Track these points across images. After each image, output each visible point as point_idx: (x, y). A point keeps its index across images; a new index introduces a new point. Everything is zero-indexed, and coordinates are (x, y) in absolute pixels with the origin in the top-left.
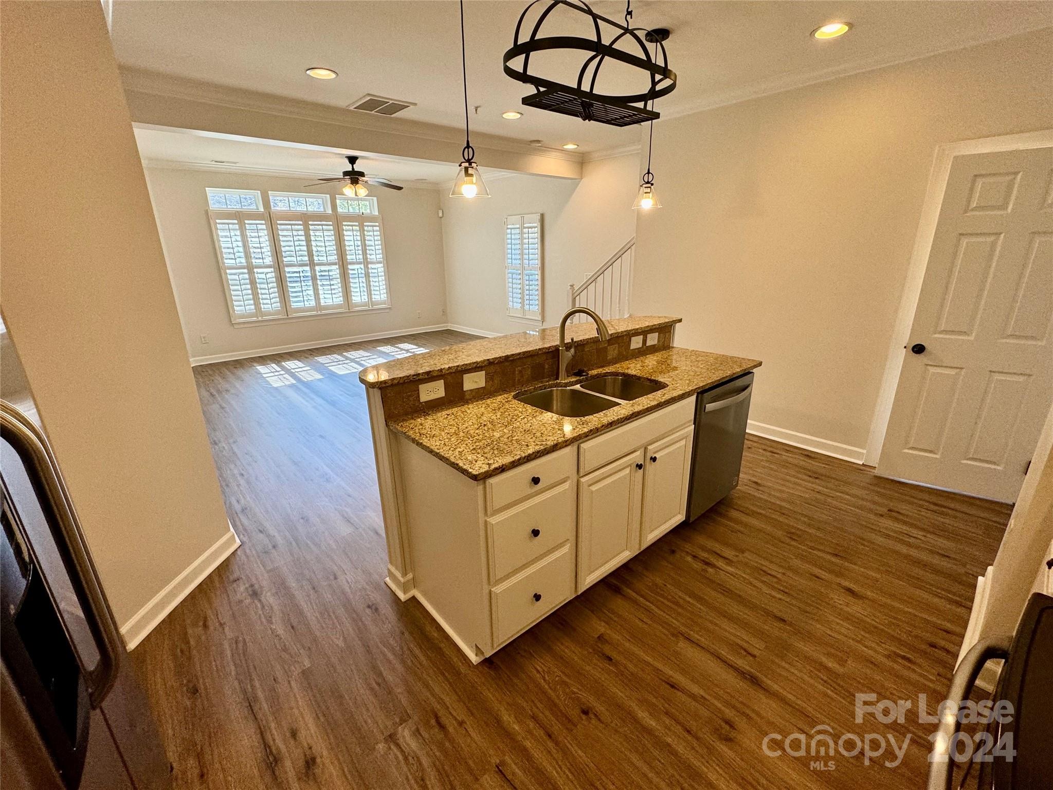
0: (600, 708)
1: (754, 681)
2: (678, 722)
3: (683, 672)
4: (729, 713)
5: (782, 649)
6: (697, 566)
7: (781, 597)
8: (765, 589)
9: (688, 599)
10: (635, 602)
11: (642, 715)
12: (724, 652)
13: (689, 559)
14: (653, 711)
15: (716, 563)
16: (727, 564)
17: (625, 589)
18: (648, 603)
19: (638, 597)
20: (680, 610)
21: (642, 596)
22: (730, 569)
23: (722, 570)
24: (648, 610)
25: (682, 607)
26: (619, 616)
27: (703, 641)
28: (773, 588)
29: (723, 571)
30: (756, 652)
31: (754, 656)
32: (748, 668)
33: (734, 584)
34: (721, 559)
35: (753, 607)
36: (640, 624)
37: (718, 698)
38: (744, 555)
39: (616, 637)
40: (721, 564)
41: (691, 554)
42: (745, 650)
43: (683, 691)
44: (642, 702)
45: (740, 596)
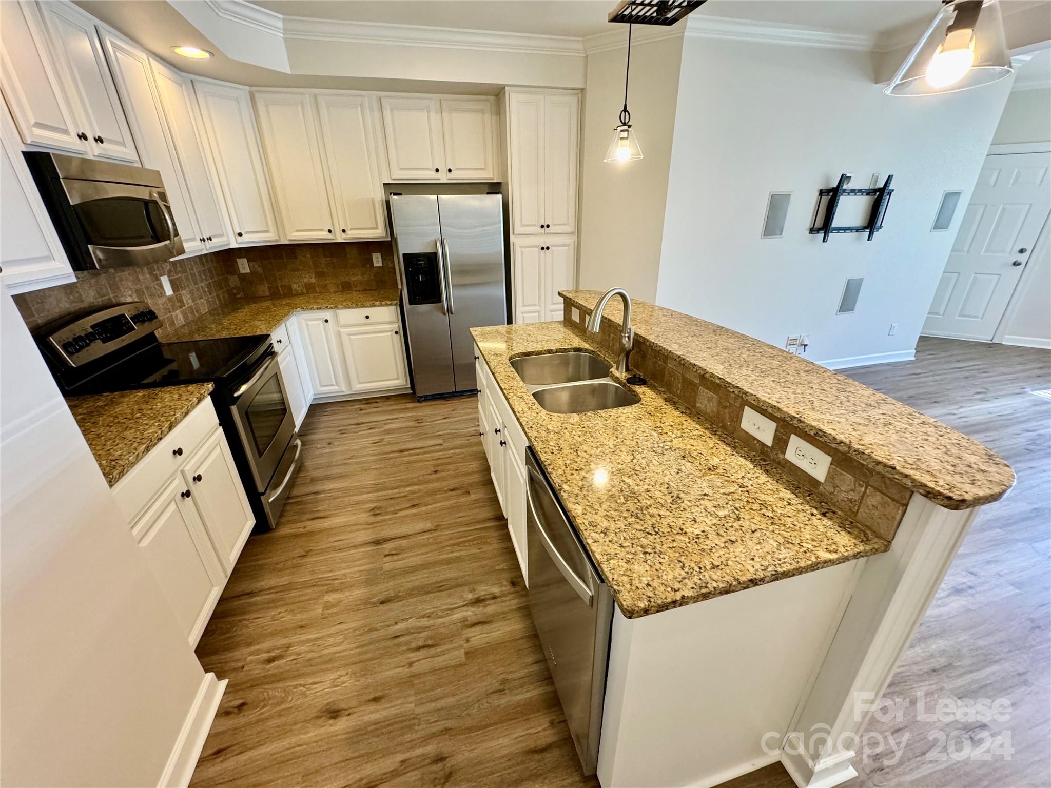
0: (434, 476)
1: (377, 542)
2: (398, 497)
3: (415, 515)
4: (379, 518)
5: (371, 579)
6: (483, 590)
7: (397, 627)
8: (413, 623)
9: (455, 554)
10: (479, 522)
11: (416, 488)
12: (404, 542)
13: (496, 590)
14: (413, 492)
15: (473, 609)
16: (465, 620)
17: (495, 524)
18: (473, 528)
19: (482, 526)
20: (452, 542)
21: (481, 529)
22: (457, 616)
23: (463, 606)
24: (467, 525)
25: (454, 545)
26: (476, 508)
27: (420, 538)
28: (408, 632)
29: (460, 607)
30: (387, 559)
31: (386, 556)
32: (384, 546)
33: (441, 602)
34: (474, 619)
35: (412, 593)
36: (462, 514)
37: (390, 519)
38: (463, 651)
39: (462, 499)
40: (469, 613)
41: (500, 597)
42: (393, 555)
43: (408, 508)
44: (420, 491)
45: (427, 593)
